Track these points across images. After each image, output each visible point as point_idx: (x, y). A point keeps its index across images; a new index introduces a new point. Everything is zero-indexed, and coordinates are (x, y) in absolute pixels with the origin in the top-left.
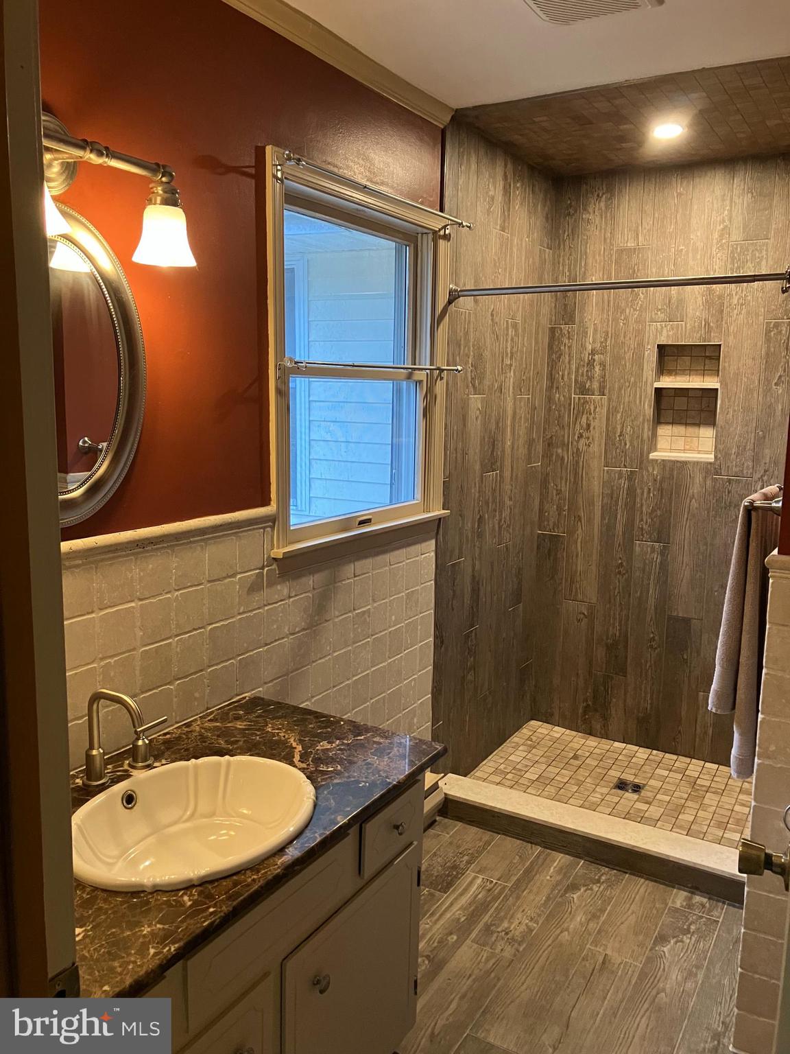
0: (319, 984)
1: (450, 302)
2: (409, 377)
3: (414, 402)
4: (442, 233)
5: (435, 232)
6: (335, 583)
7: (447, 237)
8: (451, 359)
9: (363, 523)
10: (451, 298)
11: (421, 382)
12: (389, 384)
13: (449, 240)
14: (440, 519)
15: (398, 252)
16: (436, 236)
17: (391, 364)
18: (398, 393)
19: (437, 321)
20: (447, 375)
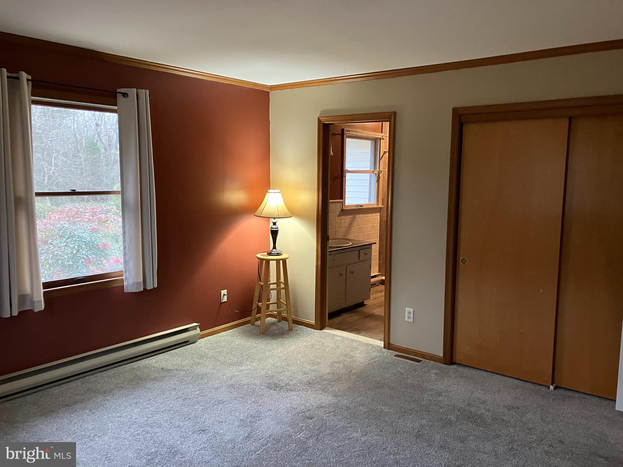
0: (352, 273)
1: (384, 154)
2: (373, 172)
3: (374, 179)
4: (382, 138)
5: (380, 138)
6: (354, 218)
7: (383, 139)
8: (384, 168)
9: (361, 206)
10: (384, 153)
11: (376, 174)
12: (369, 174)
13: (384, 139)
14: (381, 208)
15: (371, 143)
16: (380, 139)
17: (369, 170)
18: (371, 177)
19: (380, 159)
20: (383, 172)
